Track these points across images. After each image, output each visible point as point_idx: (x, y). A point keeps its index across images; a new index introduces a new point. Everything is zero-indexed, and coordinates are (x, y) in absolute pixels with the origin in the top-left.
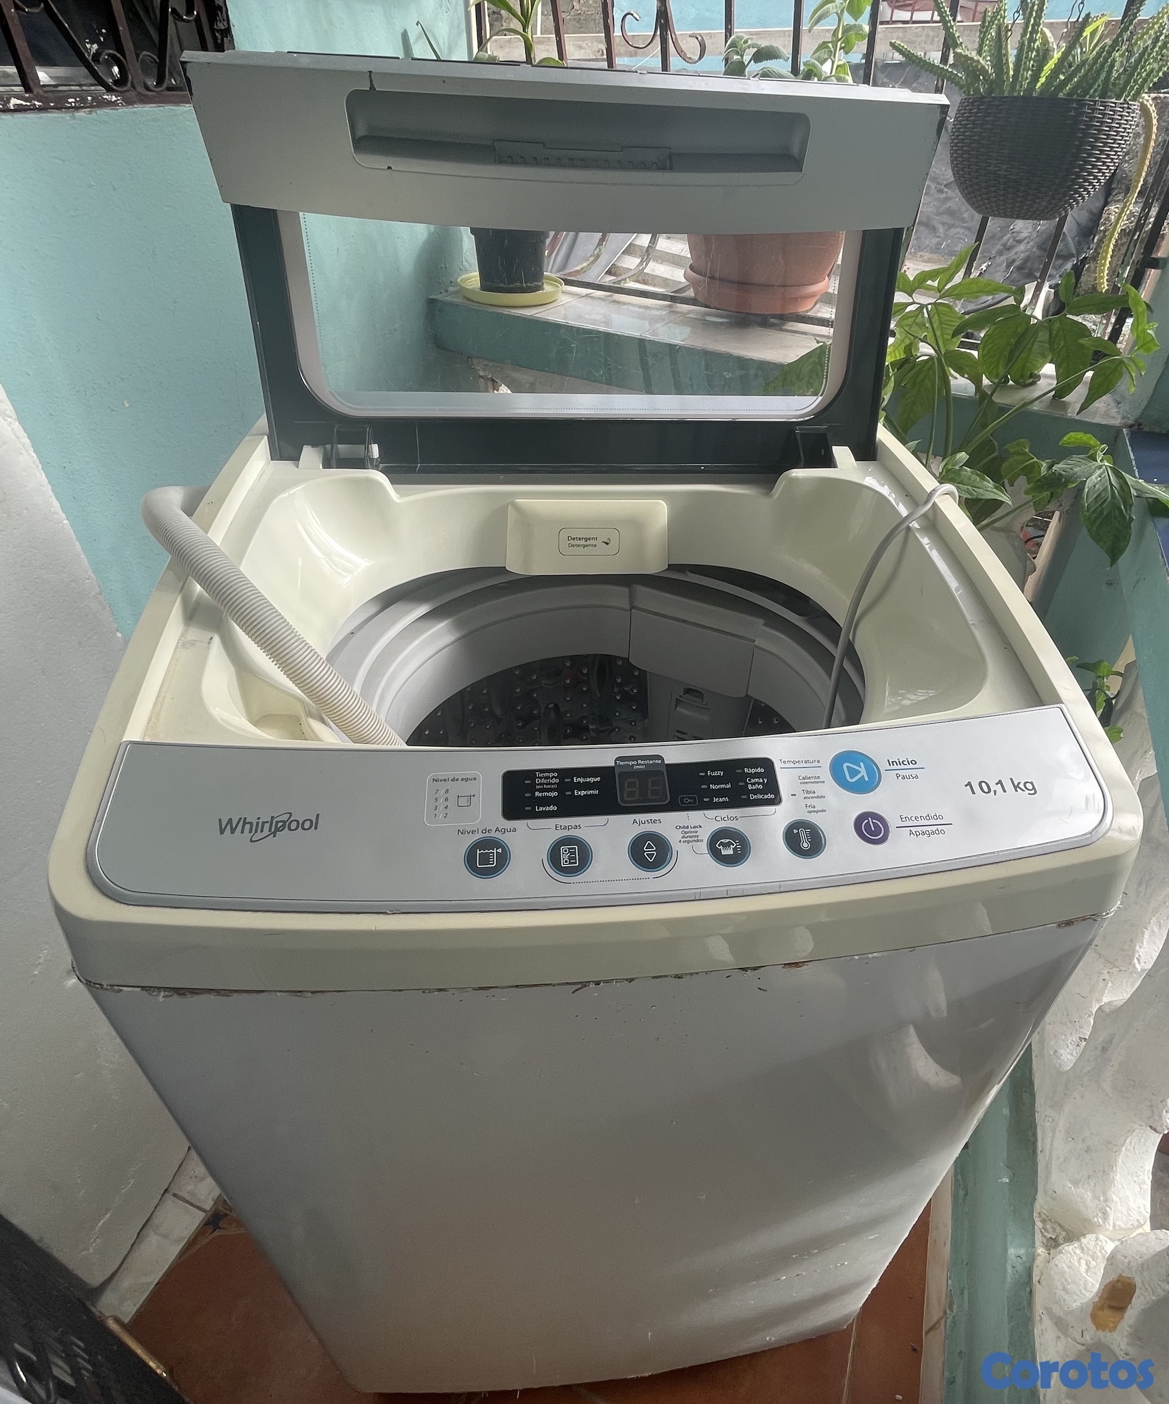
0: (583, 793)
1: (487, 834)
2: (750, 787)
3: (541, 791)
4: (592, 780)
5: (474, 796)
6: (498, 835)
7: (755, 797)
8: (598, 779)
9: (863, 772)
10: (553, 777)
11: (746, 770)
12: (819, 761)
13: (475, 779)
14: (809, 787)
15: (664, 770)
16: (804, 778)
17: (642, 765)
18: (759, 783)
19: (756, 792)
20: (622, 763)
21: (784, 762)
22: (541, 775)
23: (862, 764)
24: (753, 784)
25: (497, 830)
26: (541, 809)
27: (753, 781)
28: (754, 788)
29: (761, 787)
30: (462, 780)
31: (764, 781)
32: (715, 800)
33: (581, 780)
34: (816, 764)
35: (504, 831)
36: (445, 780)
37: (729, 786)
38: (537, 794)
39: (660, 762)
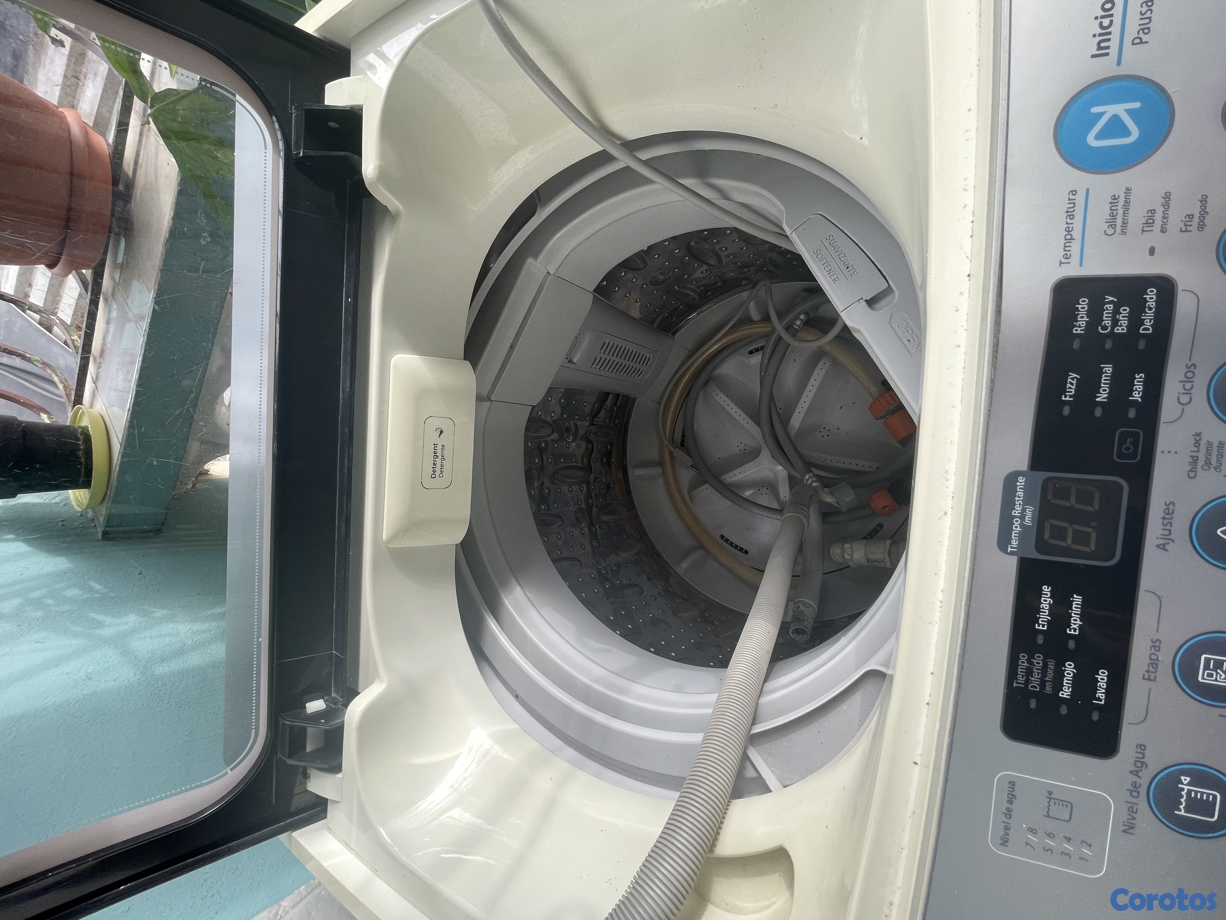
0: (1076, 622)
1: (1143, 790)
2: (1118, 330)
3: (1059, 686)
4: (1046, 602)
5: (1050, 793)
6: (1146, 776)
7: (1148, 324)
8: (1046, 589)
9: (1119, 109)
10: (1029, 661)
11: (1077, 331)
12: (1074, 192)
13: (1012, 784)
14: (1136, 217)
15: (1044, 475)
16: (1113, 226)
17: (1024, 510)
18: (1116, 311)
19: (1135, 321)
20: (1015, 543)
21: (1066, 257)
22: (1021, 679)
23: (1095, 110)
24: (1115, 322)
25: (1136, 773)
26: (1101, 694)
27: (1107, 322)
28: (1124, 322)
29: (1125, 311)
30: (1010, 802)
31: (1111, 302)
32: (1137, 396)
33: (1044, 617)
34: (1080, 199)
35: (1140, 764)
36: (1007, 828)
37: (1108, 369)
38: (1066, 693)
39: (1021, 480)
